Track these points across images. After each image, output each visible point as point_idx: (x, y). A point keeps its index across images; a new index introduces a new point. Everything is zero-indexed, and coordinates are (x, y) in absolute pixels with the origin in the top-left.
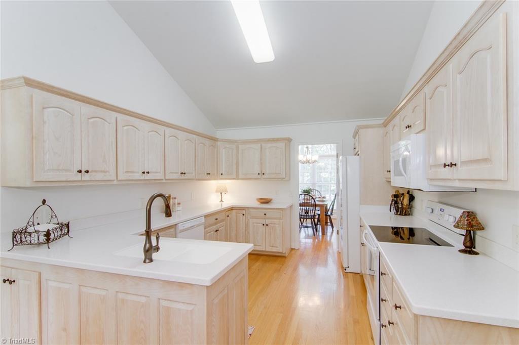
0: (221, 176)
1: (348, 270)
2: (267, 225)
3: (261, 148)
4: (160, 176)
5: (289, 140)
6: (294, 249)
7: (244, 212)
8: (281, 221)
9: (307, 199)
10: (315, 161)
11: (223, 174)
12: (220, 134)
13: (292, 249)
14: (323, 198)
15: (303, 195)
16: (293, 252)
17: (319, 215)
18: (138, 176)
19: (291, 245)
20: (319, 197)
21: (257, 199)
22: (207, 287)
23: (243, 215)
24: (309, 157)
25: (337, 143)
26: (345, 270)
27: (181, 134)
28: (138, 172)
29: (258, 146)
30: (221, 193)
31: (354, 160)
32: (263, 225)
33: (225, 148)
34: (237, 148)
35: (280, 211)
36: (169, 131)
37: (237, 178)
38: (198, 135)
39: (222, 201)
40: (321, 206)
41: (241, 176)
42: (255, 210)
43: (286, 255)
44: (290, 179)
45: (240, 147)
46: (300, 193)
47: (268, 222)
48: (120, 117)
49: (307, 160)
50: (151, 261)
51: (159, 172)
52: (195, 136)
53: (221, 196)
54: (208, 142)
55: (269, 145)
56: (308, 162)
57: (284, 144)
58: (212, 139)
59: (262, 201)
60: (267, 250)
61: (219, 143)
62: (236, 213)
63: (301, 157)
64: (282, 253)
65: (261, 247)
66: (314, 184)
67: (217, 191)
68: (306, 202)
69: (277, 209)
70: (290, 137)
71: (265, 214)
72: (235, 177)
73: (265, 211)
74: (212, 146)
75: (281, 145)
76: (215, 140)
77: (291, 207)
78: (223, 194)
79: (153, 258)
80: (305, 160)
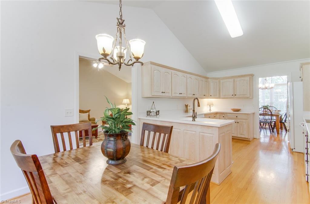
0: (210, 96)
1: (294, 150)
2: (238, 123)
3: (234, 81)
4: (185, 95)
5: (252, 75)
6: (256, 138)
7: (224, 115)
8: (247, 120)
9: (265, 111)
10: (272, 88)
11: (212, 95)
12: (209, 75)
13: (254, 138)
14: (278, 111)
15: (263, 109)
16: (255, 140)
17: (275, 122)
18: (178, 95)
19: (253, 136)
20: (275, 111)
21: (231, 109)
22: (218, 127)
23: (223, 117)
24: (267, 85)
25: (287, 75)
26: (292, 150)
27: (193, 77)
28: (178, 93)
29: (232, 80)
30: (210, 106)
31: (299, 85)
32: (236, 122)
33: (213, 82)
34: (219, 82)
35: (246, 115)
36: (188, 75)
37: (219, 98)
38: (200, 77)
39: (210, 110)
40: (277, 116)
41: (221, 97)
42: (230, 114)
43: (250, 140)
44: (253, 98)
45: (221, 81)
46: (260, 107)
47: (238, 121)
48: (173, 71)
49: (265, 87)
50: (195, 121)
51: (185, 94)
52: (198, 77)
53: (210, 107)
54: (204, 79)
55: (239, 79)
56: (266, 88)
57: (249, 78)
58: (206, 78)
59: (235, 110)
60: (238, 136)
61: (209, 80)
62: (219, 116)
63: (260, 85)
64: (247, 138)
65: (234, 134)
66: (271, 103)
67: (208, 105)
68: (264, 113)
69: (244, 114)
70: (253, 74)
71: (237, 117)
72: (218, 97)
73: (237, 115)
74: (206, 81)
75: (247, 78)
76: (207, 78)
77: (254, 114)
78: (211, 106)
79: (195, 120)
80: (264, 87)
